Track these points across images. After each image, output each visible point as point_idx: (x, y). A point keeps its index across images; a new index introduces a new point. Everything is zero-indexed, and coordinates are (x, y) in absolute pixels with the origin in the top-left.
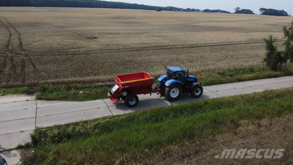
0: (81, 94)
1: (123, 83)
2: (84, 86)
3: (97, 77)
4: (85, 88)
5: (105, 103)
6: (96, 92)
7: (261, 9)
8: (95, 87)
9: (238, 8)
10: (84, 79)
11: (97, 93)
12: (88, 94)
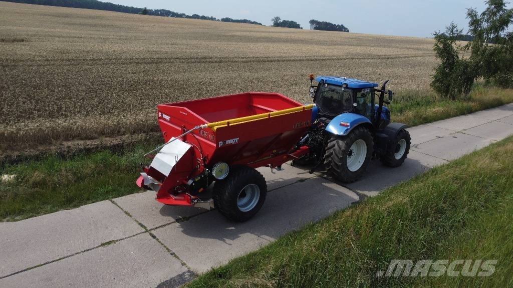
0: (9, 184)
1: (217, 125)
2: (16, 153)
3: (61, 123)
4: (19, 160)
5: (126, 213)
6: (75, 174)
7: (312, 22)
8: (62, 156)
9: (277, 18)
10: (11, 129)
11: (78, 178)
12: (42, 184)
